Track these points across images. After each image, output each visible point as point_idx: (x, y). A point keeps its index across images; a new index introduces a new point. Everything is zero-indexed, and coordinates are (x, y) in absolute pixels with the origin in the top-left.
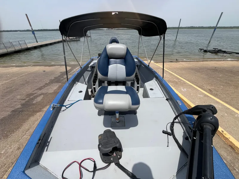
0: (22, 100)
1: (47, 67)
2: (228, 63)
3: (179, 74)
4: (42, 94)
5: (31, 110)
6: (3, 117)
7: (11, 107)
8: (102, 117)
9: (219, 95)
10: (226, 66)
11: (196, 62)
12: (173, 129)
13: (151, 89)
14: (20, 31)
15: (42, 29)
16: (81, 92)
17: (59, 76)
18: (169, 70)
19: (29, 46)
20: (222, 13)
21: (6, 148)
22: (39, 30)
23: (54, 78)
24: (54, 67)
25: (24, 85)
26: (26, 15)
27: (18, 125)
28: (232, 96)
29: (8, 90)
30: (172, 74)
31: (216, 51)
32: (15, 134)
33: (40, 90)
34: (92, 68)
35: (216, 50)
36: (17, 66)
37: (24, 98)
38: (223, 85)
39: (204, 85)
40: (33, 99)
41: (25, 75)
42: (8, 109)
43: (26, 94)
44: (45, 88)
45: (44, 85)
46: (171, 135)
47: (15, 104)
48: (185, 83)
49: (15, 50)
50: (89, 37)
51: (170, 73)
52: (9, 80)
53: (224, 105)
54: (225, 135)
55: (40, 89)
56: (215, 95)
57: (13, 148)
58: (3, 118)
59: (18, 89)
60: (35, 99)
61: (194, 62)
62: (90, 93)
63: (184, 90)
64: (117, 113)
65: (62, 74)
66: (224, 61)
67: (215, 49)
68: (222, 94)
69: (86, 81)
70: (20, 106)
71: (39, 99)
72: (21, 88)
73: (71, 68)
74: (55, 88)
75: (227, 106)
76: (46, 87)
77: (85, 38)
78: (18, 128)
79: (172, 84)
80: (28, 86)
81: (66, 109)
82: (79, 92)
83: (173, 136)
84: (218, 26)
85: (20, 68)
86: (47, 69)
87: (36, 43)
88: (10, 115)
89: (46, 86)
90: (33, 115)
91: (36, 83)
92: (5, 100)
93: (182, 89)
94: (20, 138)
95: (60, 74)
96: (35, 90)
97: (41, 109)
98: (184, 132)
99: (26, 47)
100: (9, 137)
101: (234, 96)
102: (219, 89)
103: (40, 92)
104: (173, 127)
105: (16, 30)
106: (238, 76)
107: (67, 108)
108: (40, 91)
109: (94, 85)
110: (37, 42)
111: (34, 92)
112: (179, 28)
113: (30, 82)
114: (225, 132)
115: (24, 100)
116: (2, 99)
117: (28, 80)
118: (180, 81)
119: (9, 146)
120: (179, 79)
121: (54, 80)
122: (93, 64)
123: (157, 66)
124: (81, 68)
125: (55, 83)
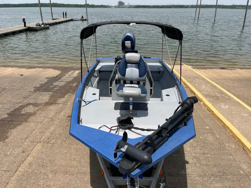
3: (228, 88)
4: (29, 104)
8: (118, 111)
13: (167, 95)
17: (47, 83)
23: (39, 85)
24: (35, 69)
30: (215, 86)
33: (26, 99)
34: (99, 73)
40: (19, 109)
48: (230, 98)
50: (85, 20)
51: (212, 85)
60: (22, 109)
63: (224, 108)
64: (131, 105)
65: (50, 80)
71: (28, 109)
73: (60, 72)
79: (211, 99)
80: (7, 93)
86: (25, 72)
93: (222, 106)
95: (46, 80)
103: (26, 101)
107: (87, 104)
109: (111, 86)
111: (18, 102)
113: (7, 89)
117: (3, 86)
118: (223, 97)
120: (223, 93)
121: (40, 87)
122: (101, 68)
123: (197, 74)
124: (88, 71)
125: (43, 91)
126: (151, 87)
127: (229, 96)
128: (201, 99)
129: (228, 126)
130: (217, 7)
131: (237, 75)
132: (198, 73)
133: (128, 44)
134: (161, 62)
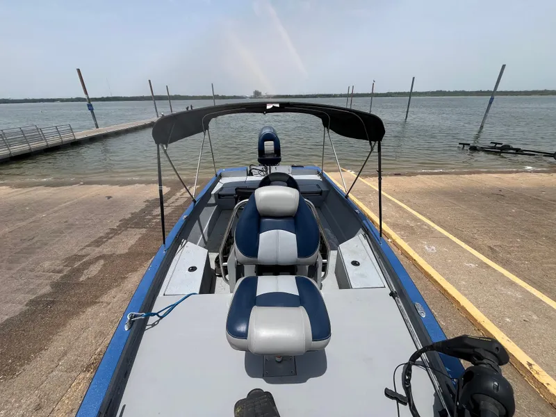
0: (54, 271)
1: (117, 187)
2: (528, 178)
3: (418, 208)
4: (100, 256)
5: (74, 299)
6: (7, 317)
7: (28, 293)
9: (515, 261)
10: (524, 186)
11: (454, 176)
12: (410, 386)
13: (355, 263)
14: (62, 100)
15: (110, 96)
16: (193, 269)
17: (143, 211)
18: (392, 196)
19: (80, 135)
20: (504, 66)
21: (9, 406)
22: (103, 98)
23: (130, 216)
24: (132, 186)
25: (62, 233)
26: (79, 70)
27: (40, 340)
28: (545, 265)
29: (25, 245)
30: (400, 207)
31: (499, 148)
32: (33, 364)
33: (98, 246)
34: (219, 198)
35: (498, 146)
36: (48, 185)
37: (61, 267)
38: (521, 237)
39: (476, 236)
40: (79, 271)
41: (67, 207)
42: (20, 297)
43: (63, 257)
44: (110, 241)
45: (108, 234)
46: (405, 404)
47: (38, 282)
48: (431, 230)
49: (47, 145)
52: (28, 221)
53: (528, 292)
54: (536, 376)
55: (98, 242)
56: (505, 263)
57: (24, 406)
58: (7, 320)
59: (46, 244)
60: (84, 270)
61: (450, 176)
62: (213, 266)
63: (430, 250)
65: (150, 205)
66: (517, 172)
67: (496, 144)
68: (519, 259)
69: (204, 231)
70: (47, 289)
71: (94, 270)
72: (54, 241)
73: (169, 189)
74: (132, 242)
75: (534, 294)
76: (111, 238)
77: (205, 134)
78: (41, 349)
79: (402, 233)
80: (72, 235)
81: (158, 321)
82: (189, 270)
83: (410, 406)
84: (498, 90)
85: (55, 188)
86: (117, 191)
87: (95, 129)
88: (23, 314)
89: (111, 235)
90: (77, 314)
91: (89, 227)
92: (15, 271)
93: (426, 247)
94: (44, 378)
95: (143, 206)
96: (87, 246)
97: (97, 297)
98: (436, 395)
99: (72, 138)
100: (17, 374)
101: (550, 265)
102: (512, 247)
103: (97, 251)
104: (409, 380)
105: (53, 98)
106: (553, 211)
107: (161, 318)
108: (97, 249)
110: (97, 127)
111: (83, 253)
112: (411, 94)
113: (76, 225)
114: (536, 367)
115: (59, 272)
116: (10, 269)
117: (71, 221)
118: (420, 227)
119: (15, 401)
120: (417, 220)
121: (130, 219)
122: (222, 188)
123: (367, 185)
124: (195, 201)
125: (133, 228)
126: (324, 259)
127: (429, 226)
128: (388, 234)
129: (454, 295)
130: (373, 95)
131: (420, 185)
132: (369, 184)
133: (269, 146)
134: (321, 175)
